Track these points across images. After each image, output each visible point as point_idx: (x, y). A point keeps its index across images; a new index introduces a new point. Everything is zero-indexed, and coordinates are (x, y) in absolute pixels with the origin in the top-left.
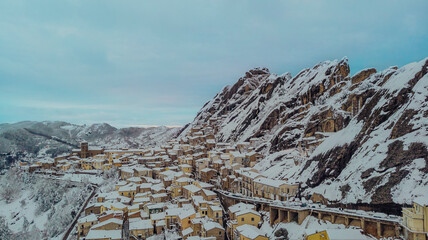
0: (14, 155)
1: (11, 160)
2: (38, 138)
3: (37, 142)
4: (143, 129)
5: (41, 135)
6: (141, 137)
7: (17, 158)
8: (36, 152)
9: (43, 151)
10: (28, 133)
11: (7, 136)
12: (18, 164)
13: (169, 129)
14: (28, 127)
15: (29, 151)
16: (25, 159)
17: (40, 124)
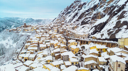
0: (4, 27)
1: (3, 29)
2: (11, 22)
3: (11, 24)
4: (42, 20)
5: (12, 21)
6: (42, 22)
7: (5, 28)
8: (11, 26)
9: (13, 26)
10: (8, 21)
11: (1, 22)
12: (6, 30)
13: (50, 20)
14: (7, 19)
15: (9, 26)
16: (8, 29)
17: (11, 18)
